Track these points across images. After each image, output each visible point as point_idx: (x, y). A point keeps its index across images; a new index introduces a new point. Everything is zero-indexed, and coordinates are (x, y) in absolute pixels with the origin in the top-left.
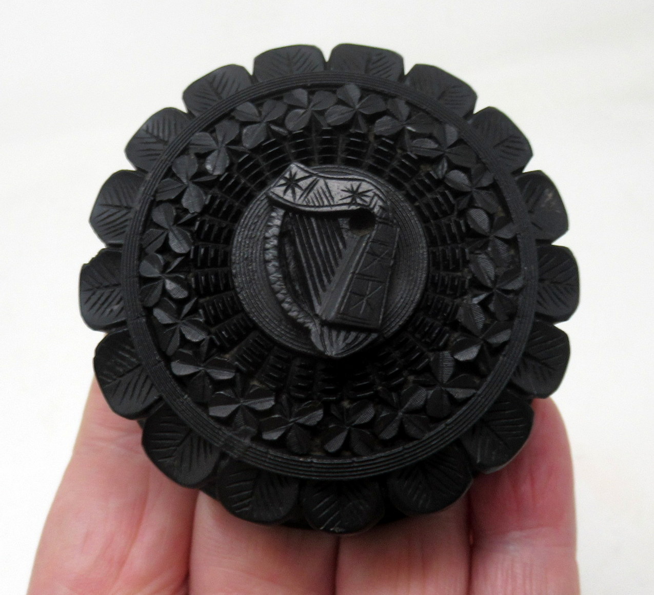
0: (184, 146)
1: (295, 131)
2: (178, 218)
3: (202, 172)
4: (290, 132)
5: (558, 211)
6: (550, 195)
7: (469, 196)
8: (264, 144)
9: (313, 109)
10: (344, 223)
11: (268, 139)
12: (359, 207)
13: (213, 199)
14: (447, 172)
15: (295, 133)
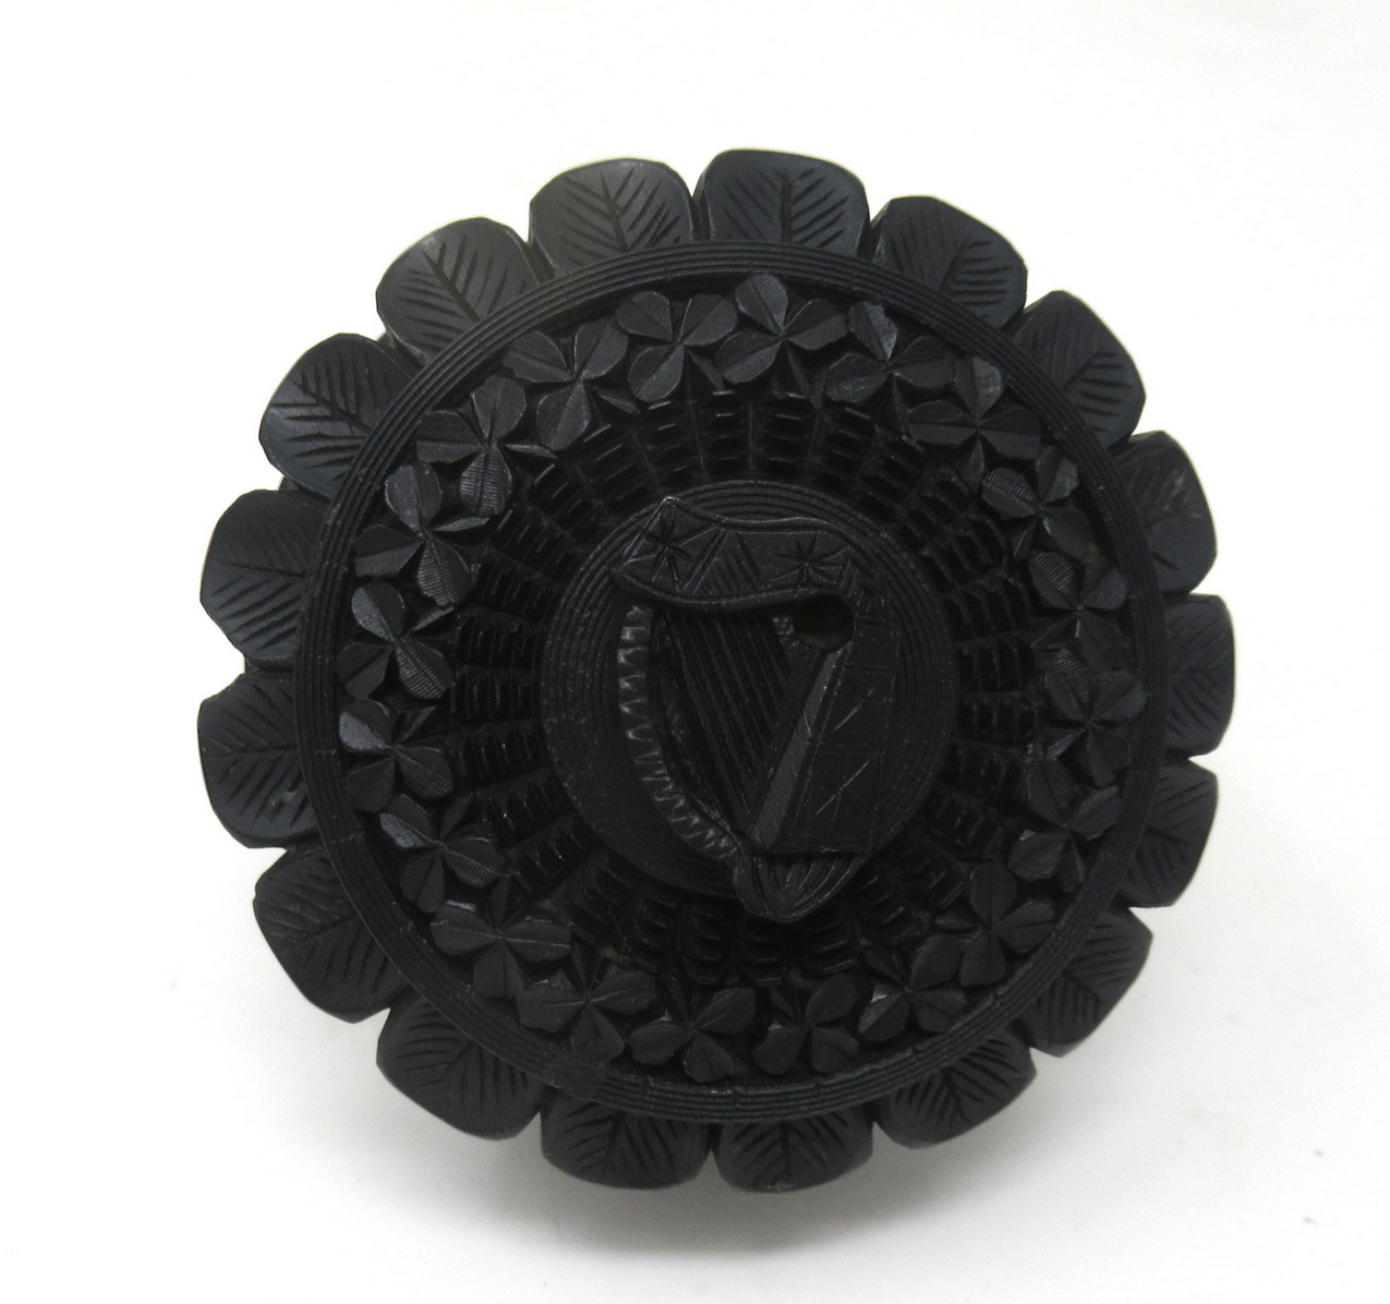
0: (402, 443)
1: (653, 403)
2: (411, 618)
3: (453, 508)
4: (642, 405)
5: (1195, 515)
6: (1180, 482)
7: (1033, 525)
8: (586, 440)
9: (686, 343)
10: (784, 626)
11: (593, 426)
12: (814, 591)
13: (485, 572)
14: (984, 475)
15: (653, 407)
